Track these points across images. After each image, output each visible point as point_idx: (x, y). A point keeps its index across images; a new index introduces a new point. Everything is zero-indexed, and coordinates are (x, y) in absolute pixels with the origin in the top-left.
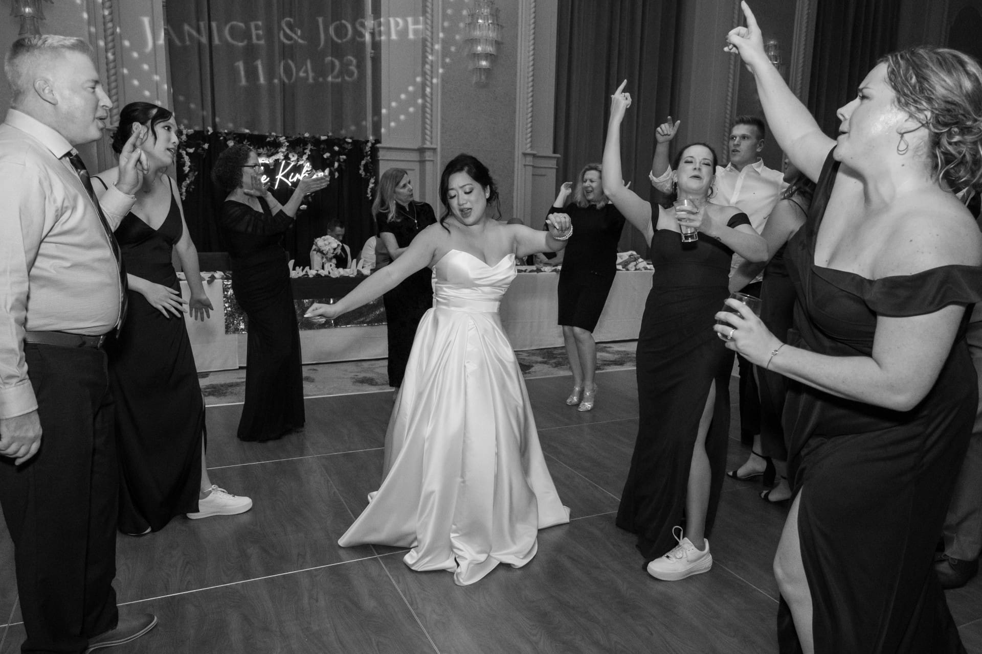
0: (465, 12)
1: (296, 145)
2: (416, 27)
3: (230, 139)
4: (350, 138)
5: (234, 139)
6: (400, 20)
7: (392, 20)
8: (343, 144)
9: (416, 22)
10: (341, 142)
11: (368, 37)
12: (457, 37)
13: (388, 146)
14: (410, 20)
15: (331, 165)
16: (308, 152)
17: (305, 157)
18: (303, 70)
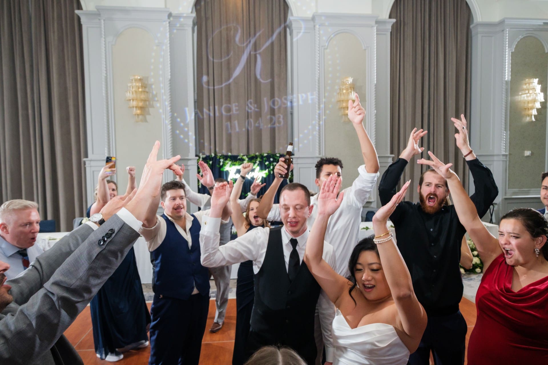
0: (336, 87)
1: (252, 159)
2: (312, 97)
3: (221, 158)
4: (279, 154)
5: (223, 158)
6: (304, 95)
7: (300, 95)
8: (275, 157)
9: (312, 95)
10: (274, 156)
11: (289, 104)
12: (333, 100)
13: (298, 156)
14: (309, 94)
15: (269, 167)
16: (258, 162)
17: (256, 164)
18: (257, 122)
